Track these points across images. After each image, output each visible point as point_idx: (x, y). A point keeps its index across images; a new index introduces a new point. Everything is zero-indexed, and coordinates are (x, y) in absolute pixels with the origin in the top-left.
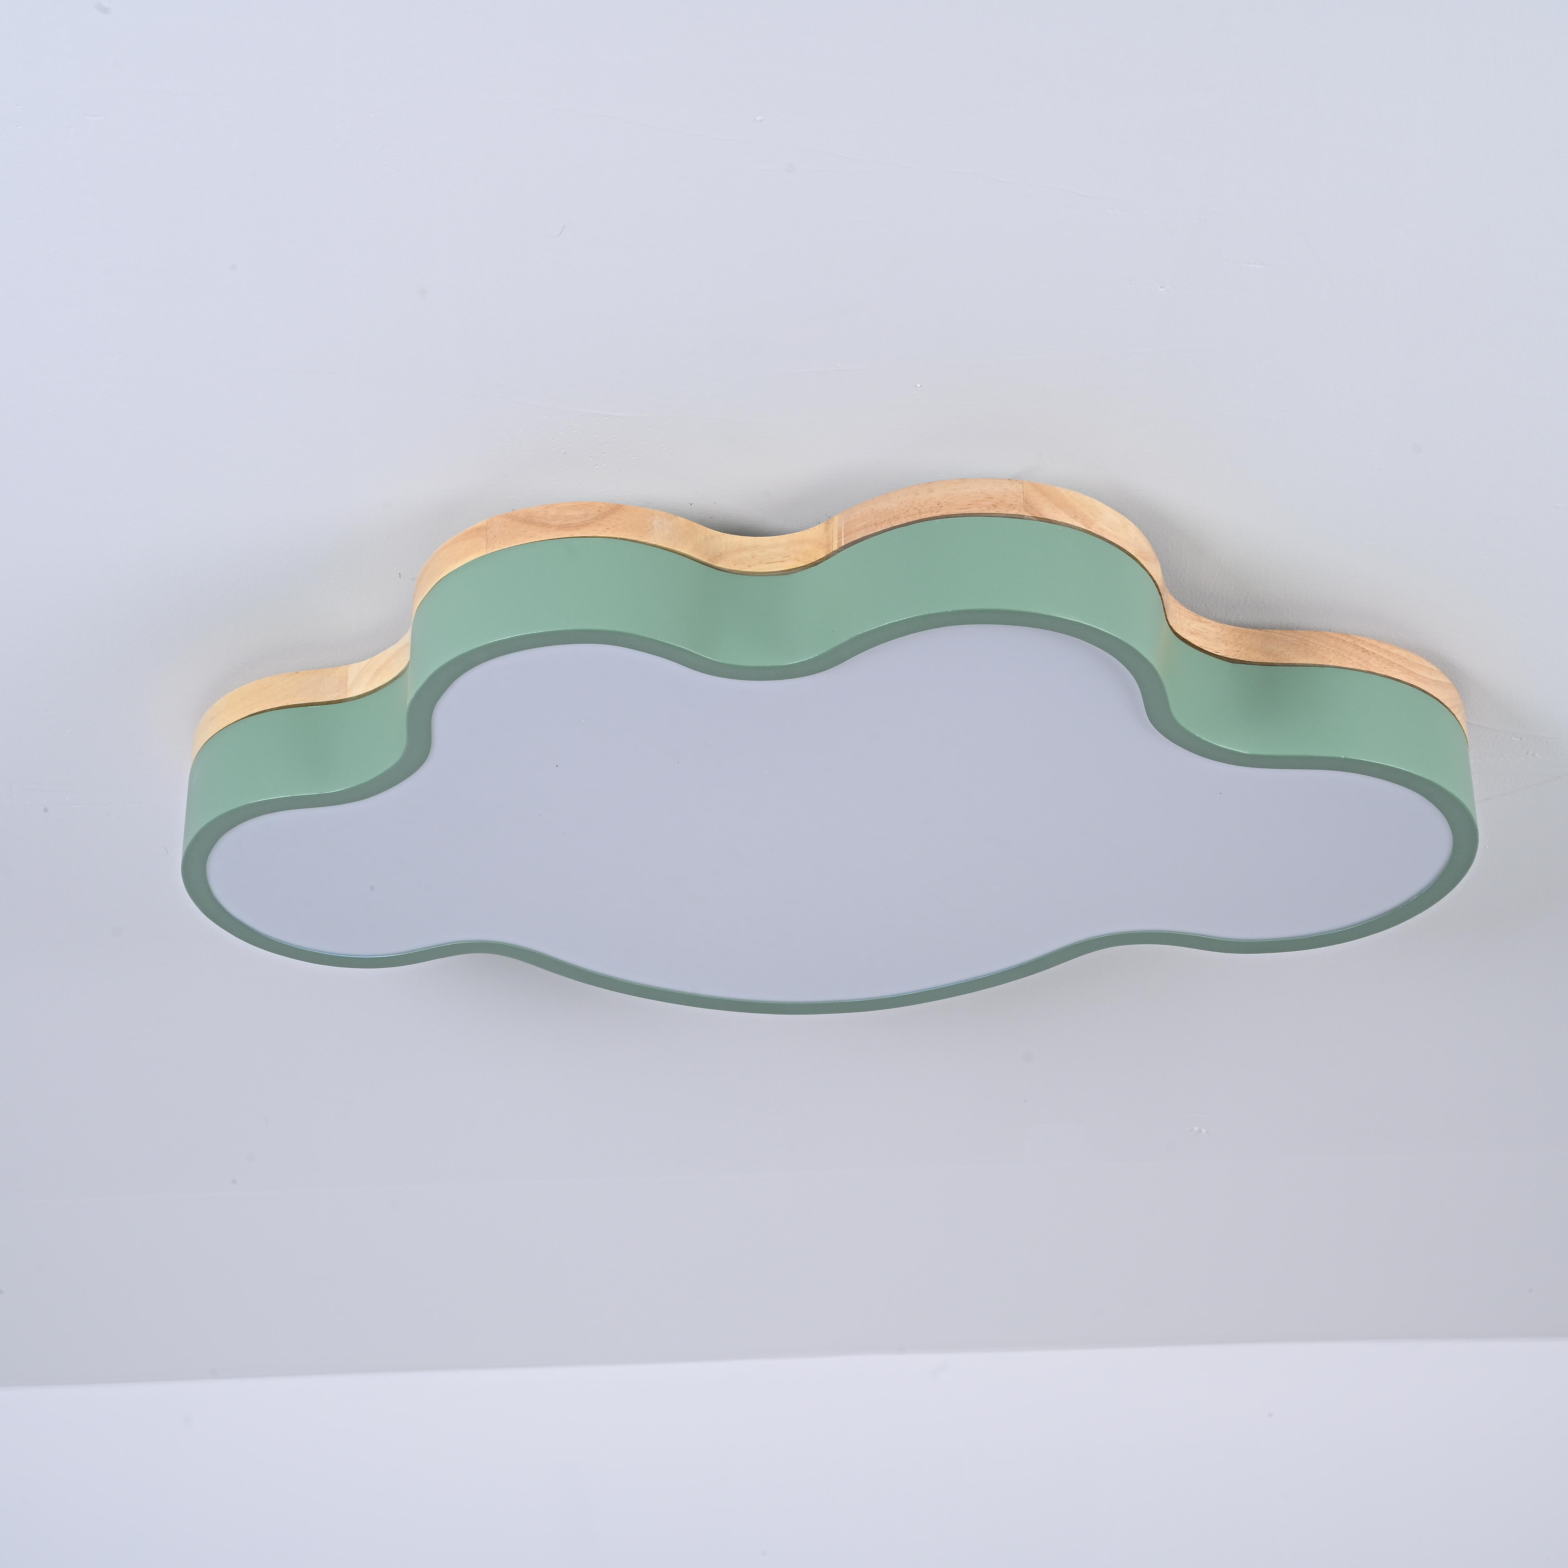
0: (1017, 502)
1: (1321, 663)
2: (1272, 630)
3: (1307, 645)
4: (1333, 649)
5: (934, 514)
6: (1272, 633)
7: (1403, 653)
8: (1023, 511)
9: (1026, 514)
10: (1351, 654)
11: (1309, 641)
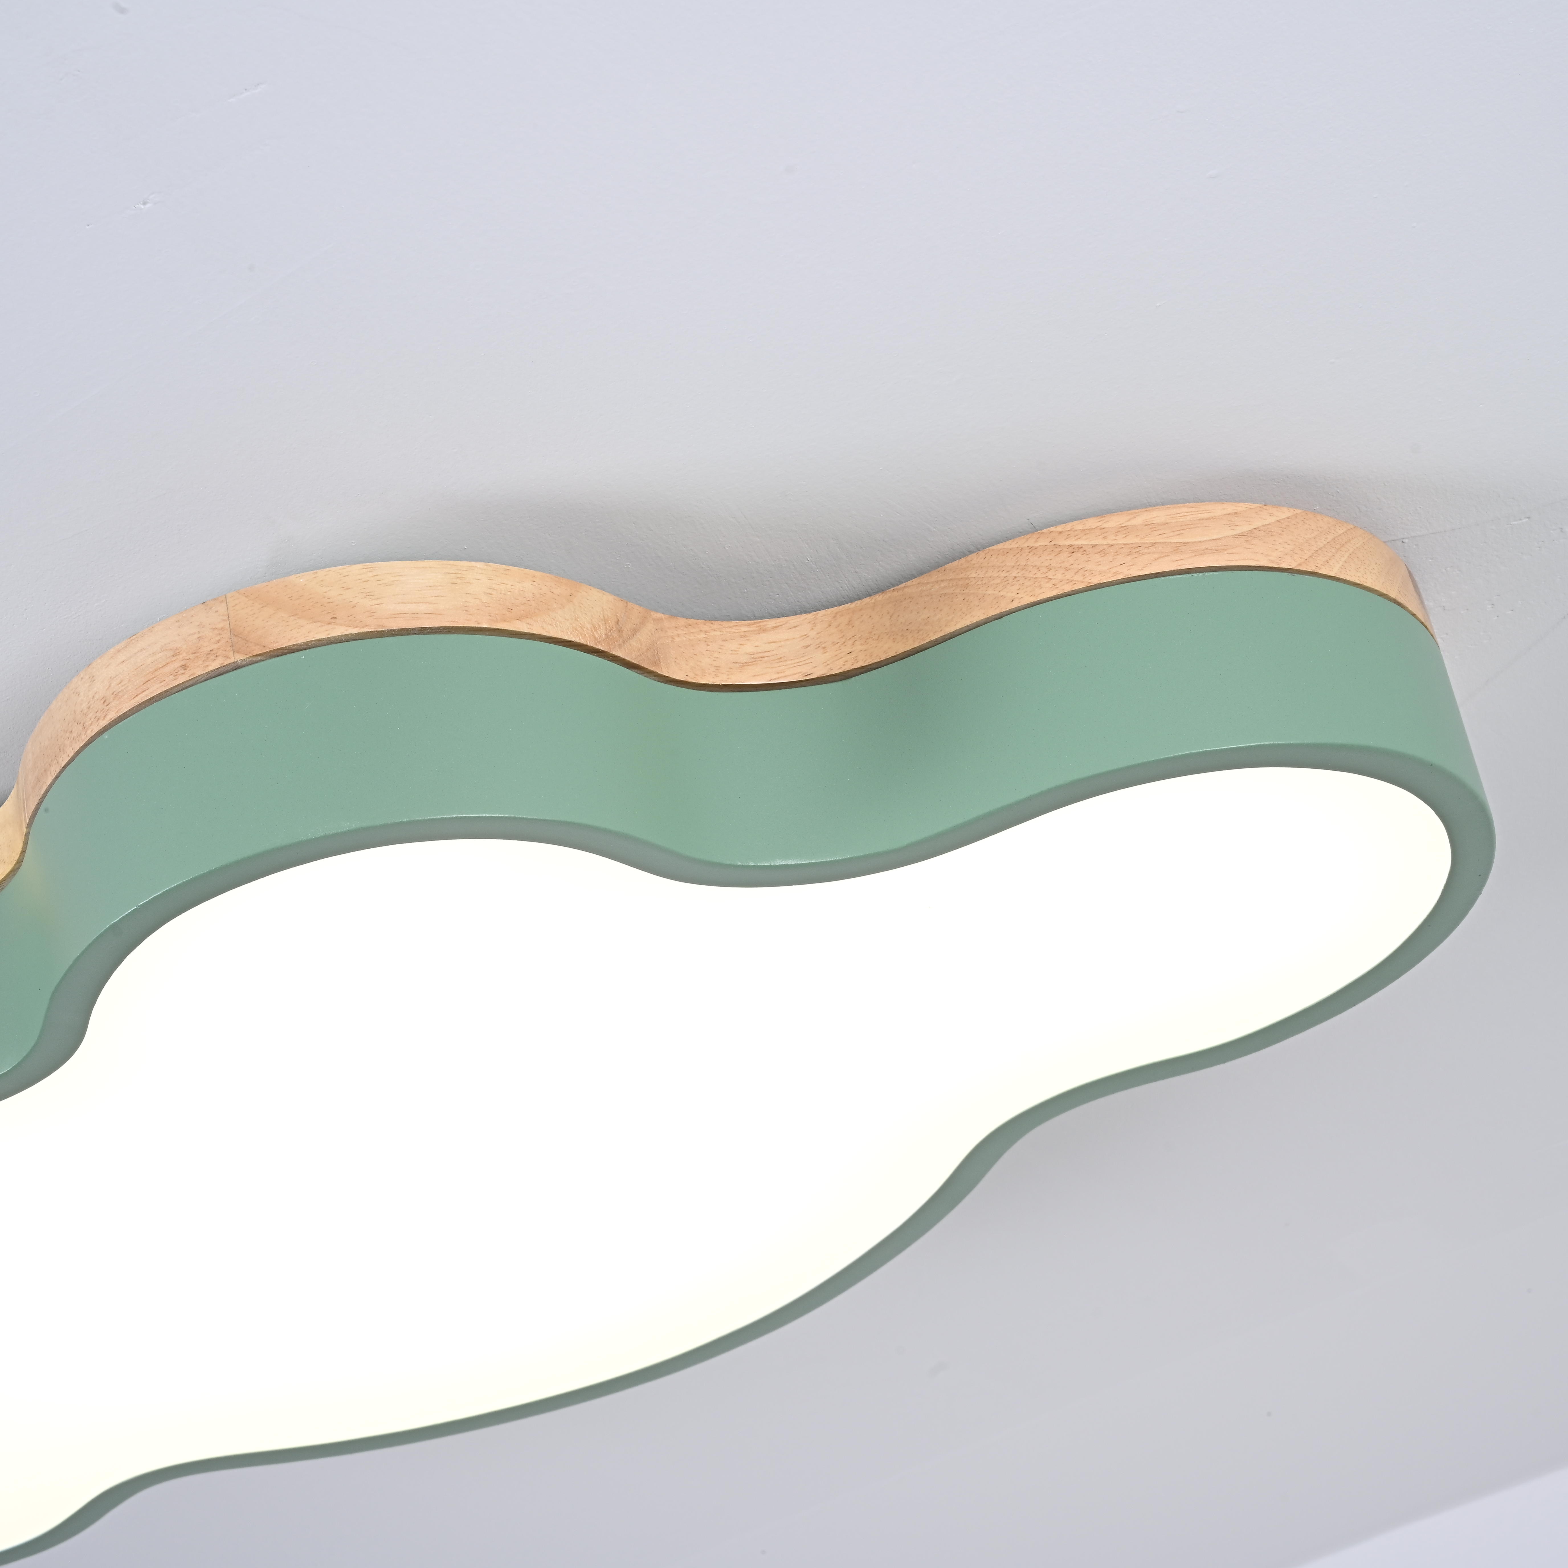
0: (219, 641)
1: (997, 612)
2: (903, 585)
3: (966, 586)
4: (1014, 574)
5: (103, 723)
6: (906, 590)
7: (1159, 515)
8: (231, 654)
9: (239, 658)
10: (1049, 569)
11: (968, 578)
